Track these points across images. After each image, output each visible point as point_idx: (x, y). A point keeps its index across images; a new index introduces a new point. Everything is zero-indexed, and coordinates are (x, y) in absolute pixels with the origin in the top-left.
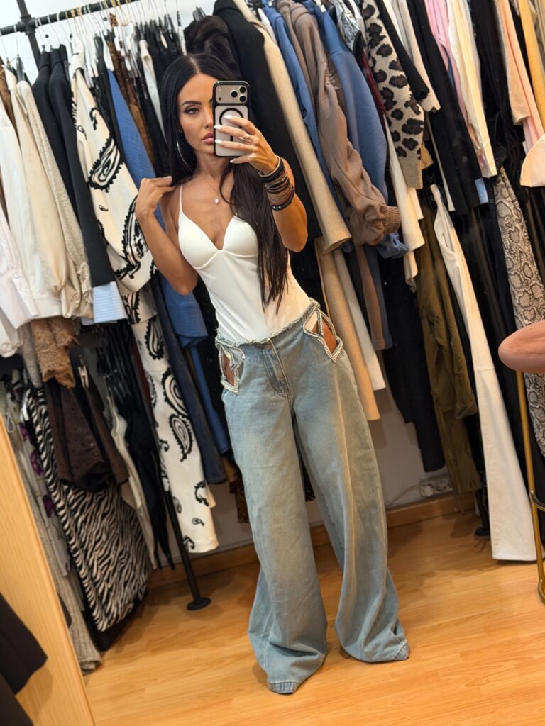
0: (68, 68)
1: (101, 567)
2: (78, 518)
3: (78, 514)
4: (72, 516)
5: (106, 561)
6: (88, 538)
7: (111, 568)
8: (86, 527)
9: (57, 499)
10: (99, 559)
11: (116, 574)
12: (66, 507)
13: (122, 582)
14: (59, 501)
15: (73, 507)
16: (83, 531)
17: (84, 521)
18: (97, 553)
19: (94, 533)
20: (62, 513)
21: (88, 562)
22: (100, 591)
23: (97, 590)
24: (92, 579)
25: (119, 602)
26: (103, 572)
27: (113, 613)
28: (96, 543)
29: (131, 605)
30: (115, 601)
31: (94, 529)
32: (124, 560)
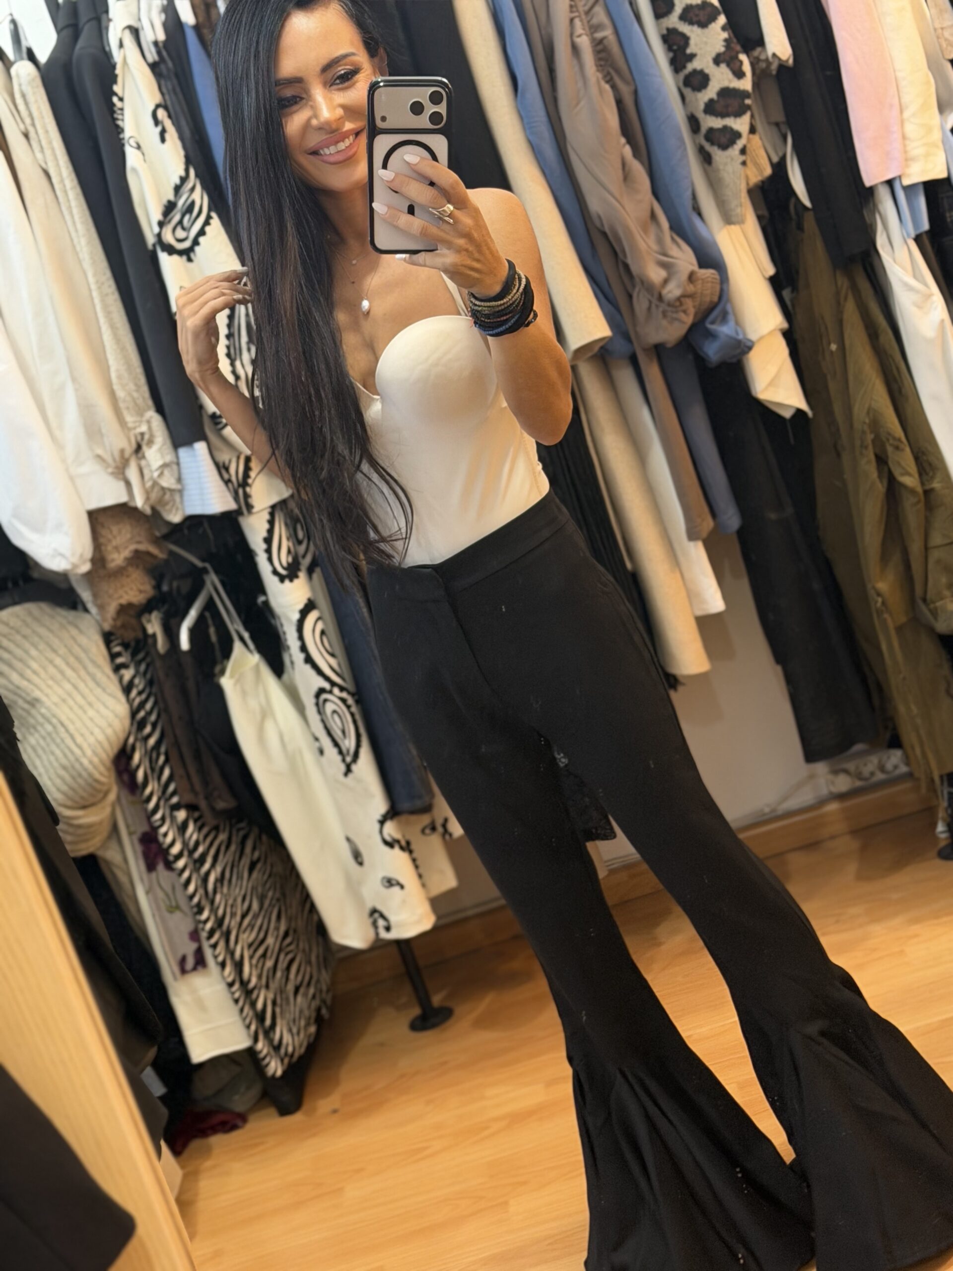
0: (107, 28)
1: (254, 961)
2: (208, 874)
3: (207, 866)
4: (198, 870)
5: (260, 951)
6: (228, 910)
7: (269, 963)
8: (225, 890)
9: (169, 839)
10: (250, 946)
11: (279, 974)
12: (186, 853)
13: (291, 987)
14: (172, 844)
15: (197, 855)
16: (218, 898)
17: (220, 880)
18: (245, 936)
19: (239, 900)
20: (181, 863)
21: (232, 954)
22: (260, 1005)
23: (253, 1004)
24: (244, 984)
25: (291, 1024)
26: (259, 971)
27: (287, 1045)
28: (243, 916)
29: (313, 1029)
30: (285, 1022)
31: (238, 892)
32: (292, 947)
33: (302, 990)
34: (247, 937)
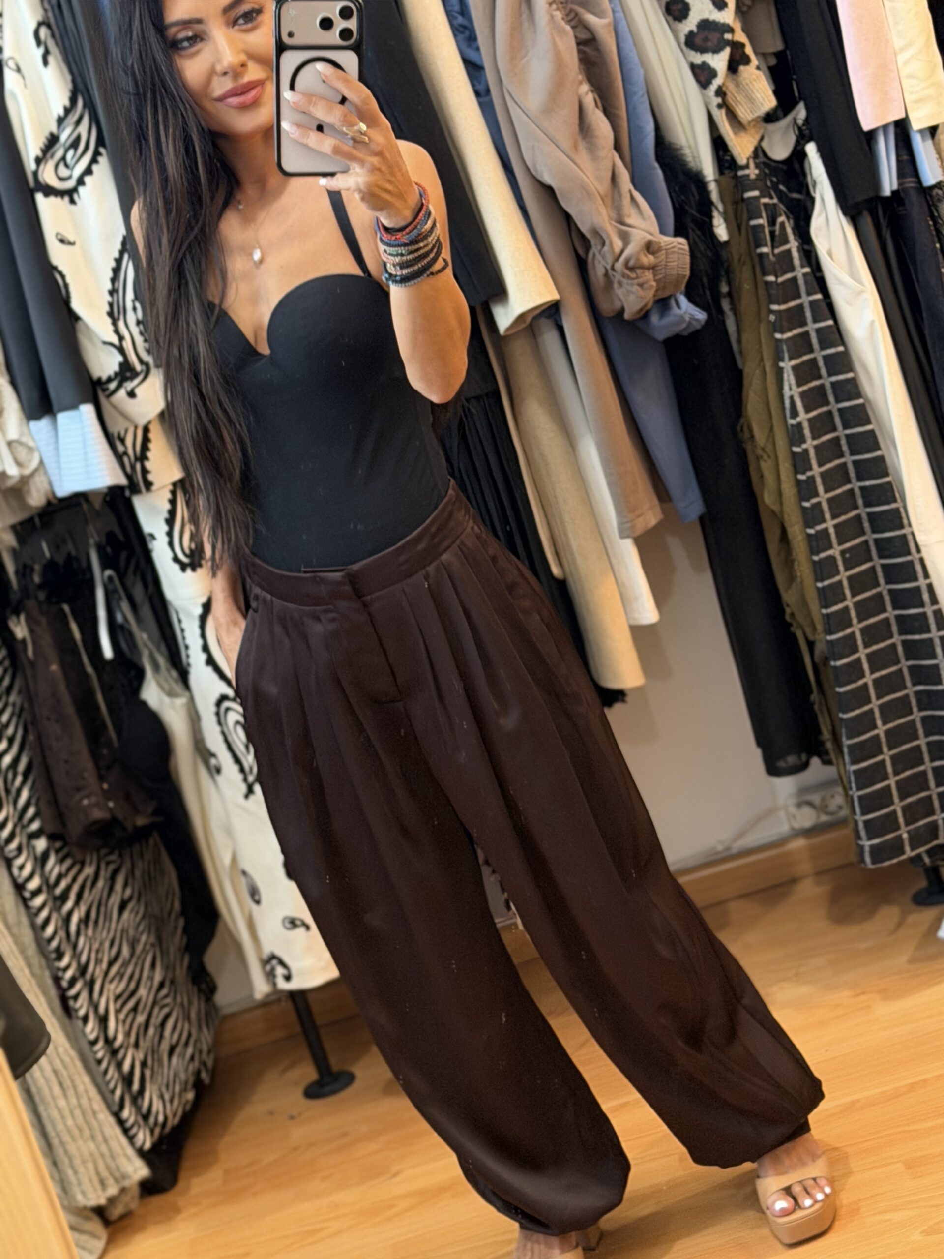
1: (122, 1016)
2: (70, 914)
3: (69, 904)
4: (59, 908)
5: (130, 1005)
6: (93, 955)
7: (141, 1019)
8: (90, 932)
10: (117, 998)
11: (151, 1031)
12: (45, 888)
13: (165, 1046)
14: (31, 877)
15: (58, 891)
16: (82, 940)
17: (85, 920)
18: (112, 986)
19: (107, 944)
20: (38, 901)
21: (96, 1007)
22: (126, 1067)
23: (119, 1065)
24: (108, 1042)
25: (164, 1089)
26: (127, 1027)
27: (157, 1113)
28: (111, 964)
29: (190, 1096)
30: (155, 1087)
31: (105, 935)
32: (168, 1000)
33: (178, 1050)
34: (115, 988)
